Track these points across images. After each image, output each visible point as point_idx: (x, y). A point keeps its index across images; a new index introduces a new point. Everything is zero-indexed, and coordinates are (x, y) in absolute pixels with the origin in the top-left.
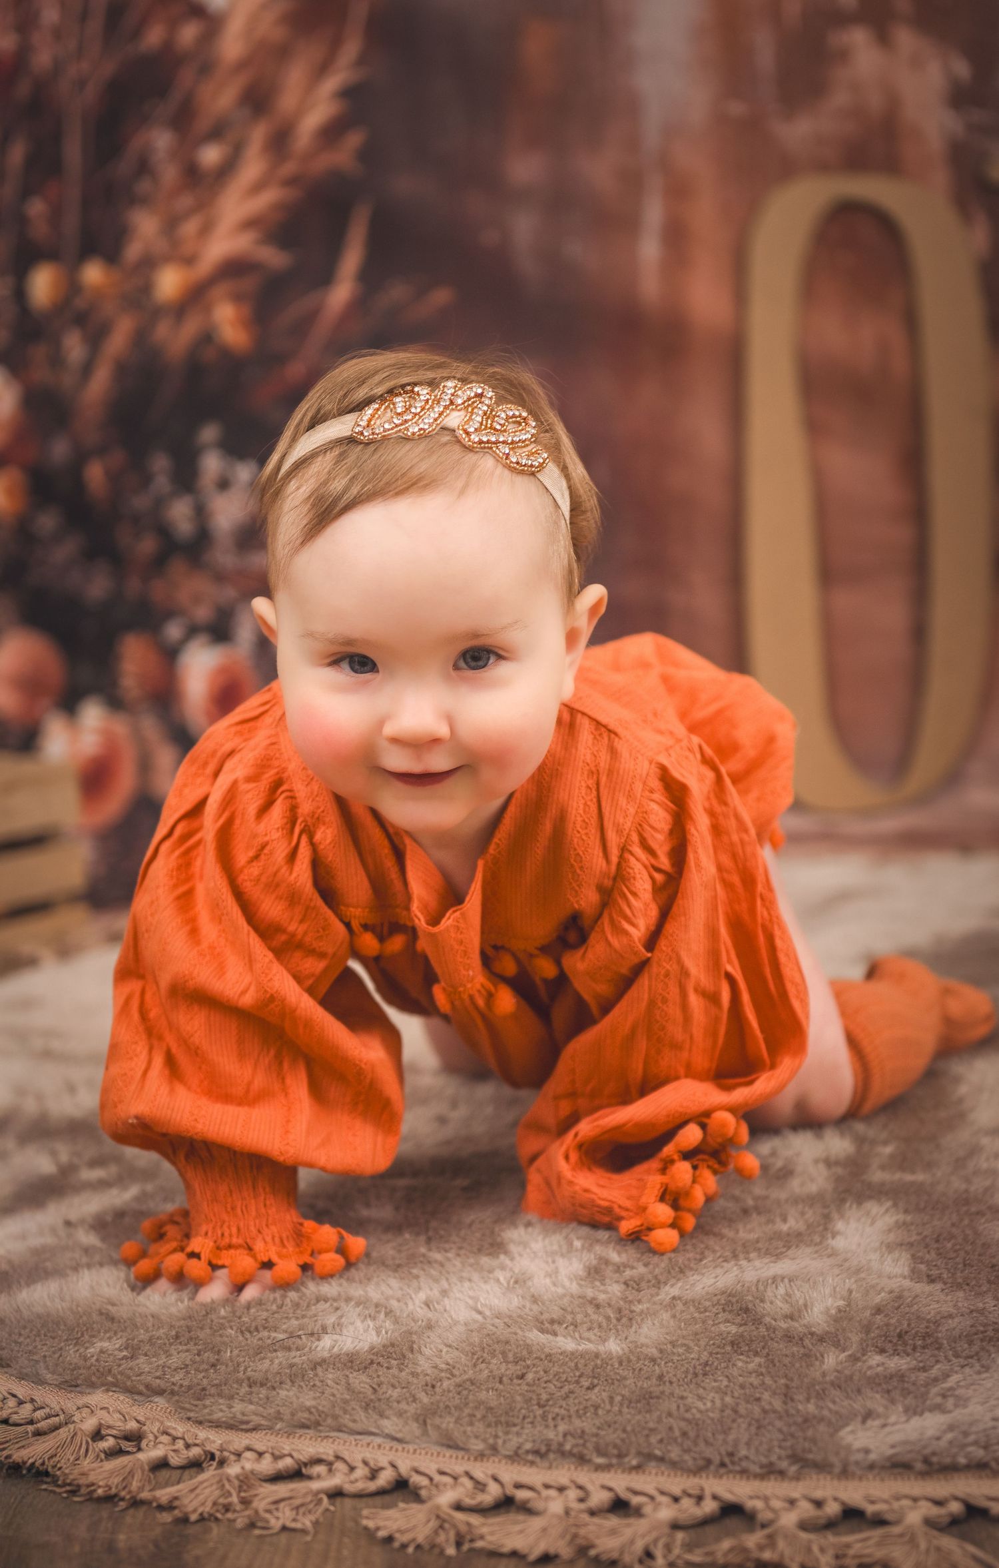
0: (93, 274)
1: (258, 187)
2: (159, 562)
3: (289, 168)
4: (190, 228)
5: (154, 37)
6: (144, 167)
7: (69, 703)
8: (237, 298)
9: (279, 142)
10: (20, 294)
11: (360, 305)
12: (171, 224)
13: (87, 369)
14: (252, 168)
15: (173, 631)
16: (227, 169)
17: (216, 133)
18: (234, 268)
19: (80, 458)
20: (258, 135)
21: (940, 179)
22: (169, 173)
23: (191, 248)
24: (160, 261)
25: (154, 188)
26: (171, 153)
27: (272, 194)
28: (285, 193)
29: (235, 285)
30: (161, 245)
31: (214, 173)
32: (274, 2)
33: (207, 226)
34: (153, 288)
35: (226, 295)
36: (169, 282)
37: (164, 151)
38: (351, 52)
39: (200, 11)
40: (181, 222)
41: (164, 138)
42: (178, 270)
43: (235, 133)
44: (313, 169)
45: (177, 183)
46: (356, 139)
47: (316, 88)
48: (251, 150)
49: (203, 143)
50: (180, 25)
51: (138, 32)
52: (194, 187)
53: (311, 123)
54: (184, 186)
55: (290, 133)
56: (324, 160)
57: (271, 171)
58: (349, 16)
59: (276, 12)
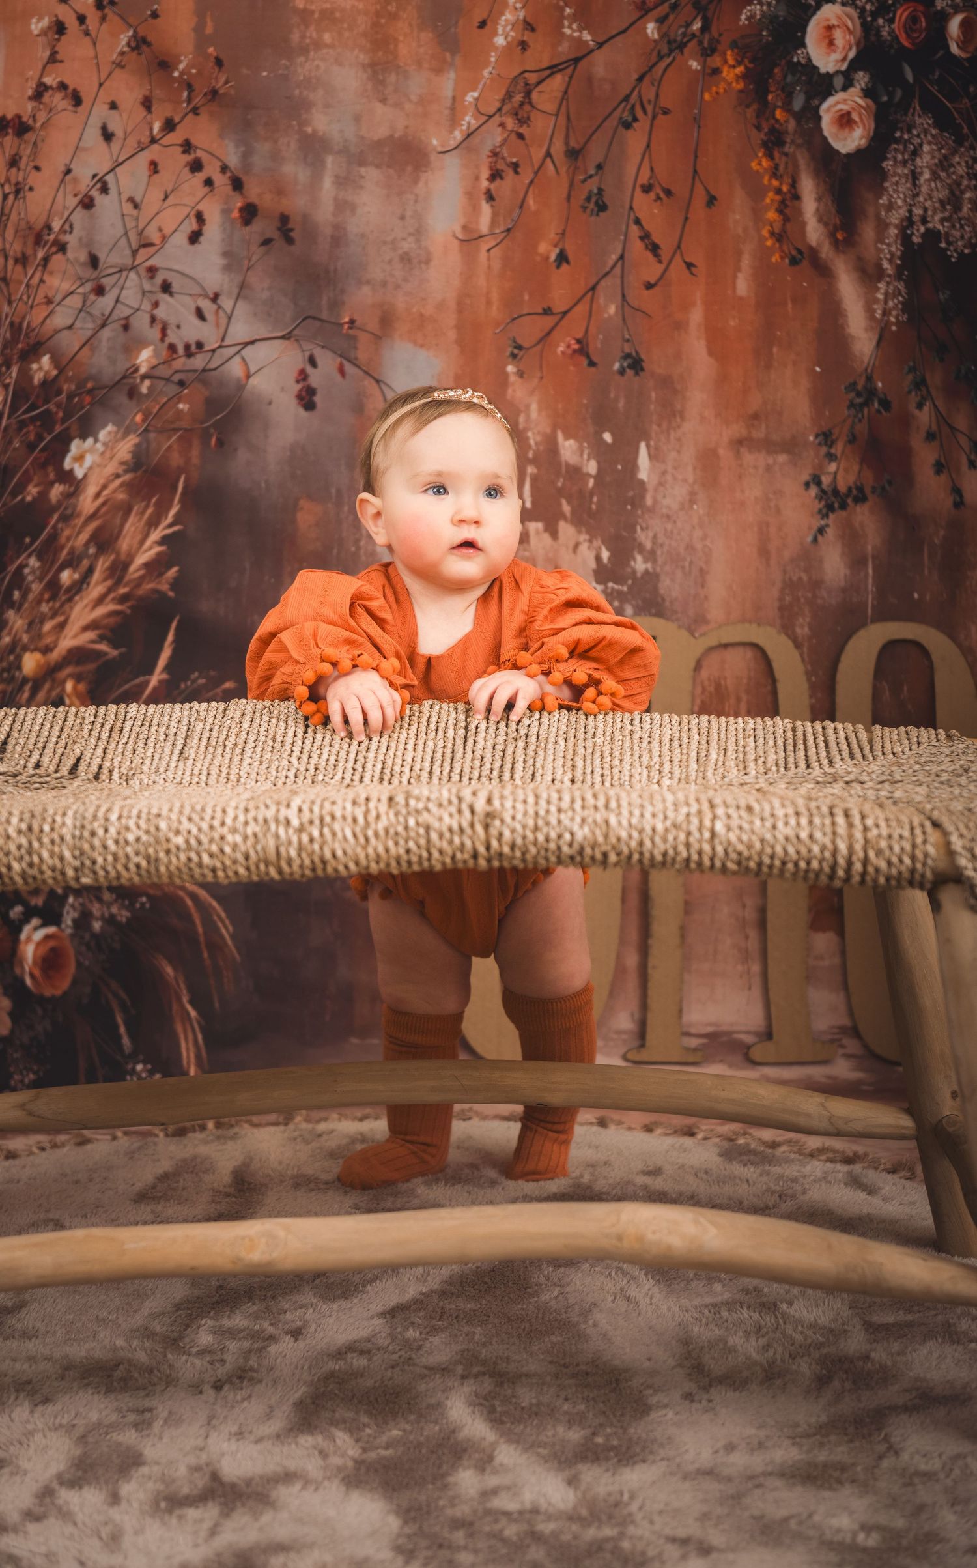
1: (100, 601)
3: (123, 590)
4: (48, 626)
5: (33, 491)
6: (18, 576)
8: (78, 678)
9: (118, 570)
12: (34, 624)
14: (96, 589)
15: (17, 912)
16: (78, 587)
17: (72, 562)
18: (78, 655)
20: (102, 565)
22: (36, 587)
23: (48, 640)
24: (25, 649)
25: (24, 596)
26: (38, 573)
27: (110, 607)
28: (119, 607)
29: (78, 669)
30: (25, 638)
31: (68, 590)
32: (117, 476)
33: (62, 626)
34: (19, 668)
35: (70, 676)
36: (30, 663)
37: (33, 572)
38: (172, 512)
39: (67, 477)
40: (42, 622)
41: (33, 562)
42: (38, 656)
43: (85, 563)
44: (140, 592)
45: (41, 594)
46: (173, 572)
47: (146, 536)
48: (97, 576)
49: (62, 568)
50: (52, 484)
51: (21, 487)
52: (53, 598)
53: (141, 559)
54: (46, 596)
55: (126, 566)
56: (149, 586)
57: (110, 590)
58: (175, 488)
59: (118, 482)
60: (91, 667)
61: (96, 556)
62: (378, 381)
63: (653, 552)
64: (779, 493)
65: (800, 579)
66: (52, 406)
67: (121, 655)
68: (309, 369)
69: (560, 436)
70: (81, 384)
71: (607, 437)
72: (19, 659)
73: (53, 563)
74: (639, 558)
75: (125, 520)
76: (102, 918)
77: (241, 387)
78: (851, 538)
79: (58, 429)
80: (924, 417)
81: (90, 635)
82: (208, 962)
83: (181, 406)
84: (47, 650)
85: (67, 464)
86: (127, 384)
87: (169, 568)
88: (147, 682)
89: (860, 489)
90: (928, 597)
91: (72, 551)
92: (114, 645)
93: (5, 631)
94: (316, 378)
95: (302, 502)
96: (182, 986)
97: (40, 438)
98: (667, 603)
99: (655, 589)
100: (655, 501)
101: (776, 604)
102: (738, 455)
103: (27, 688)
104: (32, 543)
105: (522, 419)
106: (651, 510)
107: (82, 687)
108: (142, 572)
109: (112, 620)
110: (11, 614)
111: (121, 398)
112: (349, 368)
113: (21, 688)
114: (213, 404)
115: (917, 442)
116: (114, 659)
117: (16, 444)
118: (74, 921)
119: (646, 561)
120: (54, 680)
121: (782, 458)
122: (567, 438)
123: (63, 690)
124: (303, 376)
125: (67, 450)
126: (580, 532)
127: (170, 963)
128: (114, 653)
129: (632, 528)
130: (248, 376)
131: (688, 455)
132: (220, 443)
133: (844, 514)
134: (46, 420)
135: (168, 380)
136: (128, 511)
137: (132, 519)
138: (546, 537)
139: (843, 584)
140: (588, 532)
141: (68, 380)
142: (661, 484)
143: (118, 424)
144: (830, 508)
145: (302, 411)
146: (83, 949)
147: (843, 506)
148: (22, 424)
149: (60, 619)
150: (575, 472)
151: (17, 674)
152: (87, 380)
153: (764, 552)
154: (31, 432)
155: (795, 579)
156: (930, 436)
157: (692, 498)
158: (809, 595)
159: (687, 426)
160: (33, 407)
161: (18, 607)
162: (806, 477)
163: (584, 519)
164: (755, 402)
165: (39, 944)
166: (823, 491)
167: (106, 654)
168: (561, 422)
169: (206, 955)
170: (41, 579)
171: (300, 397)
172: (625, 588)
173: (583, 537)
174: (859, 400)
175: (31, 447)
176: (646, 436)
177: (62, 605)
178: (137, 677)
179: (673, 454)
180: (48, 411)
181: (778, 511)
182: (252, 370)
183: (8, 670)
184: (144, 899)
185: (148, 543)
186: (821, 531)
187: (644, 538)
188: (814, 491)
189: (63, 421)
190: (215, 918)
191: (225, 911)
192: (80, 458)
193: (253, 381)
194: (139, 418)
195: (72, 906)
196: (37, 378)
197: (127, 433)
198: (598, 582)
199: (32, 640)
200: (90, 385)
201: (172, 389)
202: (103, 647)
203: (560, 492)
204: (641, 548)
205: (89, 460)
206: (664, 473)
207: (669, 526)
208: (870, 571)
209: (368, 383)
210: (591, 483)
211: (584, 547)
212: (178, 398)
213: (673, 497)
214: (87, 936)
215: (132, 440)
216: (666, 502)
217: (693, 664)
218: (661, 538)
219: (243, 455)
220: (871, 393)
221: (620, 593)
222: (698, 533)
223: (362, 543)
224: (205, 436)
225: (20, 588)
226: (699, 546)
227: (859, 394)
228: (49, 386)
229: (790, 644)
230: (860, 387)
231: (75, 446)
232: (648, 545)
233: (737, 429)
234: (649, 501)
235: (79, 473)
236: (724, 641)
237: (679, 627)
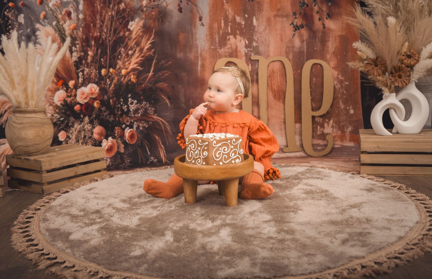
0: (111, 70)
1: (138, 57)
2: (121, 115)
3: (142, 55)
4: (127, 63)
5: (122, 34)
6: (120, 53)
7: (107, 138)
8: (134, 75)
9: (141, 50)
10: (100, 73)
11: (153, 76)
12: (124, 63)
13: (110, 85)
14: (137, 54)
15: (124, 126)
16: (133, 55)
17: (131, 49)
18: (133, 70)
19: (109, 99)
20: (138, 49)
21: (244, 58)
22: (124, 55)
23: (127, 67)
24: (122, 69)
25: (121, 57)
26: (124, 52)
27: (140, 59)
28: (142, 59)
29: (134, 73)
30: (122, 66)
31: (131, 55)
32: (140, 29)
33: (130, 63)
34: (121, 73)
35: (132, 74)
36: (123, 72)
37: (123, 52)
38: (152, 37)
39: (129, 30)
40: (125, 63)
41: (123, 49)
42: (125, 70)
43: (134, 49)
44: (146, 55)
45: (125, 56)
46: (153, 50)
47: (147, 42)
48: (137, 52)
49: (129, 50)
50: (126, 32)
51: (119, 33)
52: (128, 57)
53: (146, 48)
54: (126, 57)
55: (143, 49)
56: (148, 54)
57: (140, 55)
58: (152, 32)
59: (140, 31)
60: (136, 72)
61: (136, 47)
62: (196, 6)
63: (257, 41)
64: (285, 27)
65: (290, 46)
66: (125, 15)
67: (143, 69)
68: (180, 4)
69: (236, 16)
70: (131, 9)
71: (246, 16)
72: (121, 71)
73: (127, 50)
74: (254, 43)
75: (142, 39)
76: (142, 127)
77: (166, 8)
78: (301, 36)
79: (126, 19)
80: (316, 8)
81: (136, 65)
82: (165, 135)
83: (153, 13)
84: (127, 69)
85: (129, 27)
86: (141, 9)
87: (152, 49)
88: (149, 75)
89: (302, 25)
90: (318, 49)
91: (131, 47)
92: (142, 67)
93: (117, 65)
94: (182, 5)
95: (181, 34)
96: (160, 140)
97: (123, 22)
98: (261, 53)
99: (258, 49)
100: (258, 30)
101: (285, 52)
102: (275, 19)
103: (123, 77)
104: (122, 45)
105: (227, 13)
106: (257, 32)
107: (135, 76)
108: (146, 51)
109: (140, 62)
110: (119, 61)
111: (140, 12)
112: (189, 3)
113: (122, 77)
114: (160, 12)
115: (315, 14)
116: (141, 70)
117: (118, 23)
118: (136, 127)
119: (256, 43)
120: (129, 75)
121: (285, 19)
122: (238, 16)
123: (131, 77)
124: (179, 5)
125: (128, 24)
126: (241, 37)
127: (157, 136)
128: (141, 69)
129: (252, 36)
130: (167, 6)
131: (264, 19)
132: (162, 21)
133: (299, 31)
134: (124, 18)
135: (150, 7)
136: (142, 37)
137: (144, 39)
138: (234, 39)
139: (299, 47)
140: (243, 37)
141: (128, 8)
142: (259, 26)
143: (139, 18)
144: (296, 30)
145: (179, 13)
146: (138, 133)
147: (299, 29)
148: (119, 19)
149: (129, 62)
150: (240, 24)
151: (121, 74)
152: (132, 8)
153: (282, 40)
154: (121, 20)
155: (289, 46)
156: (317, 12)
157: (266, 29)
158: (292, 49)
159: (264, 13)
160: (121, 15)
161: (120, 60)
162: (290, 23)
163: (242, 34)
164: (279, 6)
165: (129, 133)
166: (294, 26)
167: (139, 69)
168: (236, 13)
169: (165, 134)
170: (125, 53)
171: (179, 10)
172: (252, 50)
173: (242, 38)
174: (301, 5)
175: (121, 24)
176: (254, 15)
177: (130, 59)
178: (146, 74)
179: (261, 19)
180: (124, 16)
181: (284, 30)
182: (168, 4)
183: (119, 73)
184: (151, 122)
185: (147, 44)
186: (294, 35)
187: (255, 38)
188: (292, 26)
189: (128, 17)
190: (166, 126)
191: (168, 124)
192: (131, 26)
193: (169, 7)
194: (144, 16)
195: (136, 124)
196: (121, 8)
197: (141, 19)
198: (246, 48)
199: (123, 67)
200: (133, 9)
201: (151, 9)
202: (139, 67)
203: (237, 29)
204: (255, 40)
205: (134, 26)
206: (259, 23)
207: (261, 35)
208: (305, 43)
209: (194, 6)
210: (243, 26)
211: (242, 41)
212: (152, 11)
213: (261, 29)
214: (139, 131)
215: (143, 21)
216: (260, 30)
217: (267, 66)
218: (259, 38)
219: (167, 24)
220: (304, 3)
221: (250, 51)
222: (267, 36)
223: (194, 42)
224: (158, 20)
225: (120, 55)
226: (267, 39)
227: (301, 4)
228: (124, 10)
229: (288, 60)
230: (302, 2)
231: (130, 23)
232: (256, 40)
233: (275, 13)
234: (256, 30)
235: (132, 29)
236: (274, 60)
237: (264, 58)
